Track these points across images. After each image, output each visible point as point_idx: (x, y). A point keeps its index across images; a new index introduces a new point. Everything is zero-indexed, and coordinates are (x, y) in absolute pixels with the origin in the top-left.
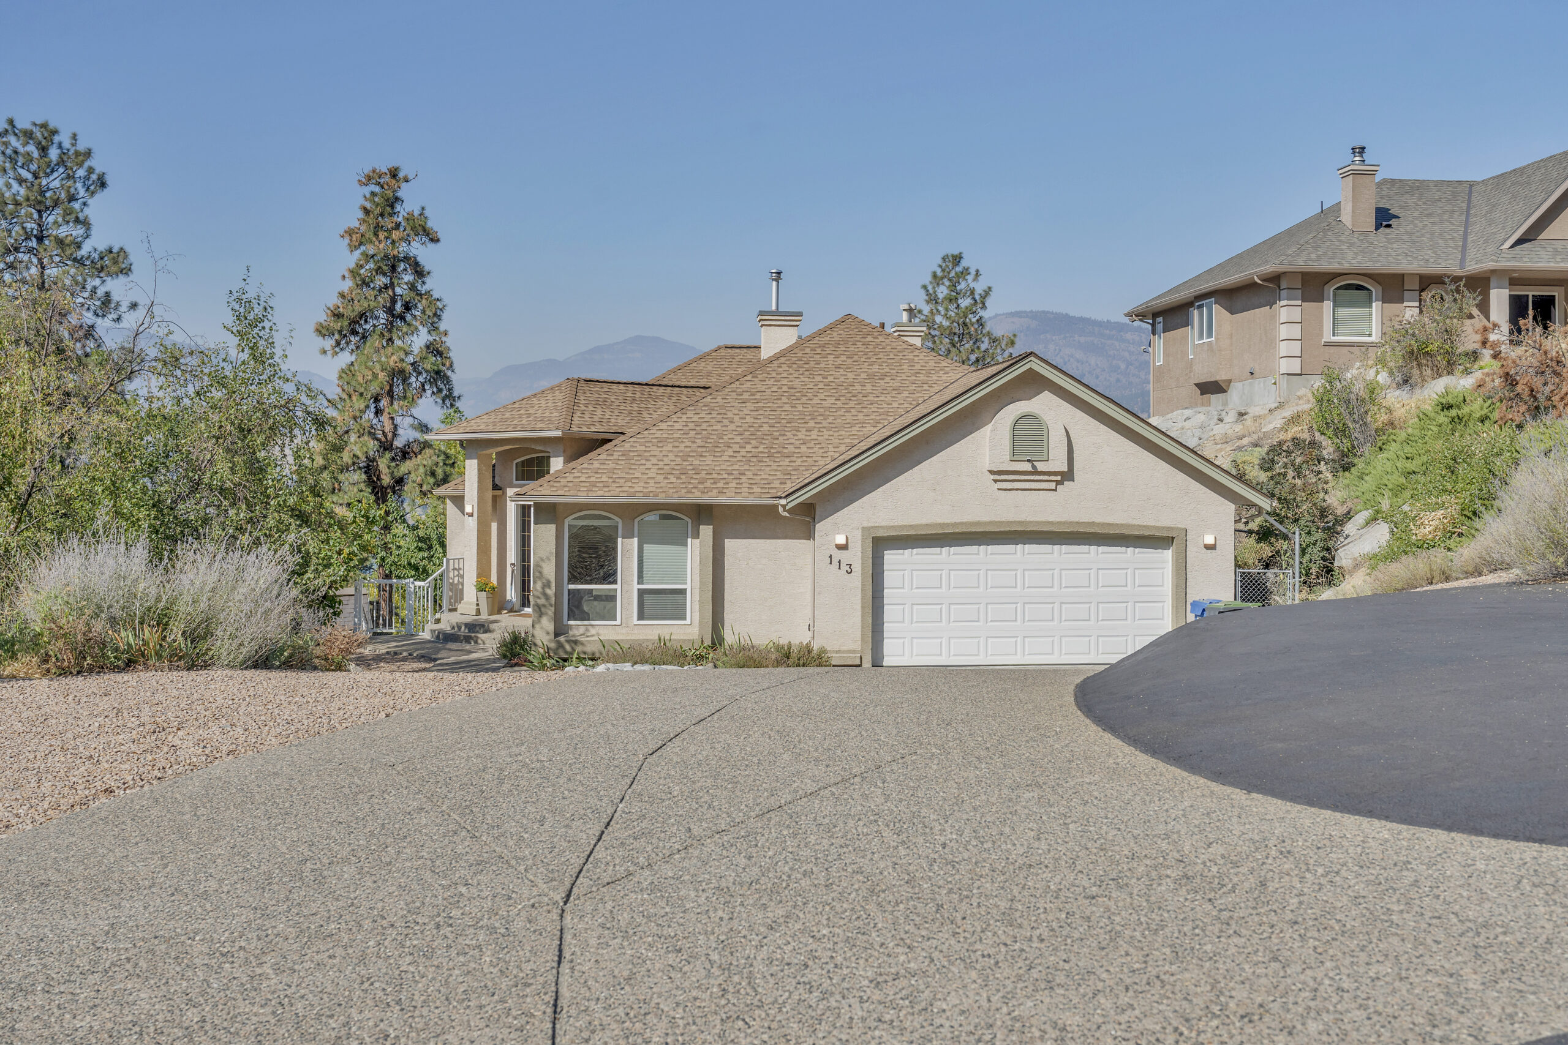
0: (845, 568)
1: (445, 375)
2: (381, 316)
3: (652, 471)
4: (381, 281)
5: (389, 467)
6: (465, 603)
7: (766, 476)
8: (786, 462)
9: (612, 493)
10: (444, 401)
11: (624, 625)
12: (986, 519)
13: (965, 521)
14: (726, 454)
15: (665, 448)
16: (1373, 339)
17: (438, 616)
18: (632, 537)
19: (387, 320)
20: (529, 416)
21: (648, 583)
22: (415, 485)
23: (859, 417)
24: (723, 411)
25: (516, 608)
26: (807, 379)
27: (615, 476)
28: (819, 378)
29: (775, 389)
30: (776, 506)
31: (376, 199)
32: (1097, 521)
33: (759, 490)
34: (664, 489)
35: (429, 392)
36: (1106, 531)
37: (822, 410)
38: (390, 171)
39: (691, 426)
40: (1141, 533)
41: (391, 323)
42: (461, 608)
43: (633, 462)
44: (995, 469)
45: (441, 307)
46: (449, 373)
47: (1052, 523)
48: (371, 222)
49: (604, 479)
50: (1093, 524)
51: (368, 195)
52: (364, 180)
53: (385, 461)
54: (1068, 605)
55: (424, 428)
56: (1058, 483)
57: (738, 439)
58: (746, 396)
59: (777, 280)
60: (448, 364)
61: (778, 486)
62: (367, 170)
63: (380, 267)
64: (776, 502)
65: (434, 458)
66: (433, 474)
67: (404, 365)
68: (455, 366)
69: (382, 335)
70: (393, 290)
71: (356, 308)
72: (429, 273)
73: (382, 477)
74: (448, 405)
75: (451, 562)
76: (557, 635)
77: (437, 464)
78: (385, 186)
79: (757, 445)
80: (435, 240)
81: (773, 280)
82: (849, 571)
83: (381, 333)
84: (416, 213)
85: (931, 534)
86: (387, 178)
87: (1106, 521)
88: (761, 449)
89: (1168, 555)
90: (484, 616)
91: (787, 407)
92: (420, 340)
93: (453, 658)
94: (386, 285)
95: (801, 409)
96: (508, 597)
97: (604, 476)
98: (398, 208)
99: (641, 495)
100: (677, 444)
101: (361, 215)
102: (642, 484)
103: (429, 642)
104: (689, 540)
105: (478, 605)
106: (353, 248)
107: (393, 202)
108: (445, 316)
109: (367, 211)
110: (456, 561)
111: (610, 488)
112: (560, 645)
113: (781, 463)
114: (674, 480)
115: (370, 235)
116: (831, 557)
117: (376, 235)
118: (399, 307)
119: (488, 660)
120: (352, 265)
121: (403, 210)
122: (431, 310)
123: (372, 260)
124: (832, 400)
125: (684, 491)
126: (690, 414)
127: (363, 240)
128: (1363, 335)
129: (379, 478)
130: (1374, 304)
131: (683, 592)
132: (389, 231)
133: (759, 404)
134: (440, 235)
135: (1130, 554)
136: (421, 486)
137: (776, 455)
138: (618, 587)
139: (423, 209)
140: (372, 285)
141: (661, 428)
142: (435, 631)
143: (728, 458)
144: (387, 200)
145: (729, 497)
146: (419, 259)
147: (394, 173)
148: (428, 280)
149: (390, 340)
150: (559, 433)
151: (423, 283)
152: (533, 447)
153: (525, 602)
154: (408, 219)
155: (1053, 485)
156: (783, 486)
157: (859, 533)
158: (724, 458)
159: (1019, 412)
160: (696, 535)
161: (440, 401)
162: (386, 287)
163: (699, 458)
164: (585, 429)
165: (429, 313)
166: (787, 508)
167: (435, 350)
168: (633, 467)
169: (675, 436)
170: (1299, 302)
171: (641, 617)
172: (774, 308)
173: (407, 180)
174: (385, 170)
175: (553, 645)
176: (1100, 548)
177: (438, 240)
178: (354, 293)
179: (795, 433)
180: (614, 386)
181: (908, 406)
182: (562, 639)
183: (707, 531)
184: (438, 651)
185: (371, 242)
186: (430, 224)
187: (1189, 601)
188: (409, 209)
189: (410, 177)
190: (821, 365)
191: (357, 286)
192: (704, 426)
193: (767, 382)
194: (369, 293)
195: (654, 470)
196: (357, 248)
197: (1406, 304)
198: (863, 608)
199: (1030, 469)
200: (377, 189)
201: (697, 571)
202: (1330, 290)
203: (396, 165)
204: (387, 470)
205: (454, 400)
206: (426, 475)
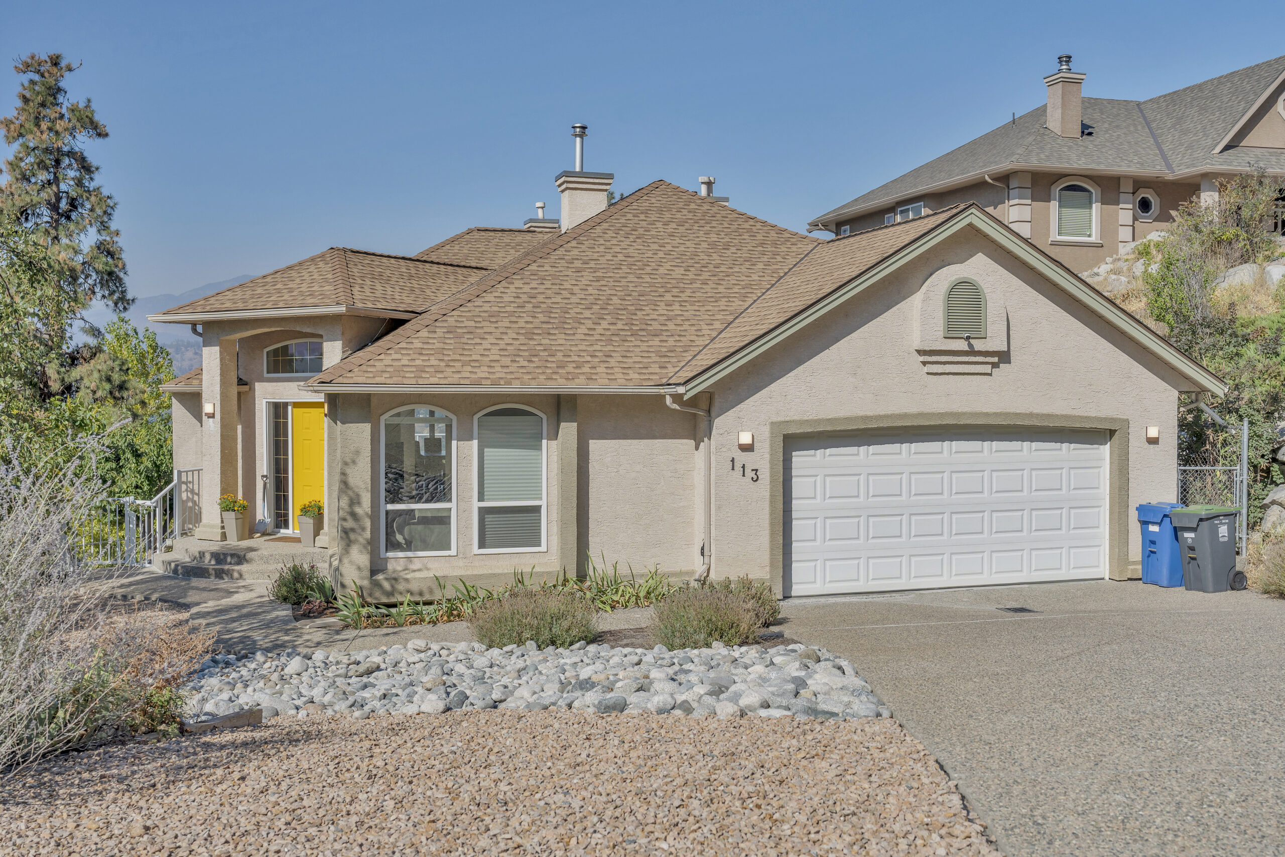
0: (750, 474)
1: (117, 276)
2: (45, 213)
3: (493, 352)
4: (43, 176)
5: (59, 373)
6: (204, 526)
7: (639, 359)
8: (656, 342)
9: (450, 380)
10: (116, 304)
11: (461, 556)
12: (914, 410)
13: (890, 413)
14: (579, 331)
15: (500, 324)
16: (1093, 239)
17: (168, 542)
18: (471, 438)
19: (52, 218)
20: (291, 290)
21: (489, 500)
22: (88, 391)
23: (720, 290)
24: (558, 281)
25: (270, 529)
26: (642, 247)
27: (446, 358)
28: (656, 247)
29: (609, 257)
30: (663, 397)
31: (37, 88)
32: (1035, 411)
33: (637, 376)
34: (516, 375)
35: (99, 295)
36: (1046, 424)
37: (674, 281)
38: (51, 58)
39: (524, 298)
40: (1083, 425)
41: (57, 221)
42: (199, 532)
43: (464, 341)
44: (927, 348)
45: (112, 204)
46: (121, 275)
47: (987, 415)
48: (31, 111)
49: (433, 362)
50: (1031, 415)
51: (26, 84)
52: (21, 66)
53: (54, 366)
54: (999, 514)
55: (95, 332)
56: (995, 365)
57: (587, 314)
58: (578, 264)
59: (582, 136)
60: (120, 265)
61: (658, 370)
62: (25, 57)
63: (42, 161)
64: (662, 391)
65: (110, 363)
66: (109, 379)
67: (74, 263)
68: (128, 267)
69: (47, 232)
70: (58, 186)
71: (17, 203)
72: (97, 169)
73: (50, 383)
74: (121, 308)
75: (183, 475)
76: (373, 572)
77: (112, 369)
78: (46, 75)
79: (614, 321)
80: (102, 135)
81: (576, 136)
82: (755, 478)
83: (46, 230)
84: (82, 105)
85: (852, 430)
86: (48, 66)
87: (1045, 412)
88: (620, 325)
89: (1105, 450)
90: (233, 542)
91: (631, 278)
92: (88, 239)
93: (211, 604)
94: (49, 181)
95: (649, 280)
96: (259, 516)
97: (432, 358)
98: (60, 99)
99: (489, 382)
100: (514, 319)
101: (19, 103)
102: (486, 369)
103: (164, 578)
104: (544, 442)
105: (223, 527)
106: (9, 140)
107: (55, 91)
108: (117, 214)
109: (26, 100)
110: (190, 474)
111: (445, 374)
112: (377, 584)
113: (650, 343)
114: (526, 364)
115: (30, 125)
116: (733, 460)
117: (38, 125)
118: (64, 205)
119: (261, 605)
120: (11, 158)
121: (65, 103)
122: (101, 208)
123: (32, 153)
124: (681, 270)
125: (542, 377)
126: (518, 284)
127: (22, 131)
128: (1084, 235)
129: (46, 385)
130: (1094, 205)
131: (537, 509)
132: (53, 121)
133: (598, 274)
134: (108, 130)
135: (1066, 451)
136: (94, 392)
137: (641, 333)
138: (453, 505)
139: (89, 101)
140: (33, 180)
141: (487, 299)
142: (170, 563)
143: (583, 337)
144: (50, 88)
145: (601, 385)
146: (85, 154)
147: (55, 62)
148: (96, 176)
149: (56, 238)
150: (342, 309)
151: (92, 179)
152: (298, 329)
153: (281, 520)
154: (73, 111)
155: (987, 369)
156: (664, 371)
157: (766, 431)
158: (578, 337)
159: (954, 278)
160: (555, 435)
161: (111, 303)
162: (49, 183)
163: (546, 336)
164: (370, 305)
165: (99, 211)
166: (686, 398)
167: (106, 250)
168: (467, 347)
169: (508, 309)
170: (1029, 202)
171: (482, 545)
172: (578, 169)
173: (70, 69)
174: (44, 57)
175: (366, 583)
176: (1034, 444)
177: (107, 135)
178: (13, 187)
179: (653, 307)
180: (384, 260)
181: (770, 278)
182: (380, 577)
183: (569, 430)
184: (185, 592)
185: (31, 132)
186: (97, 118)
187: (1134, 503)
188: (73, 100)
189: (74, 66)
190: (652, 233)
191: (17, 179)
192: (541, 298)
193: (597, 250)
194: (32, 189)
195: (495, 350)
196: (15, 139)
197: (1121, 206)
198: (772, 524)
199: (966, 348)
200: (36, 77)
201: (554, 482)
202: (1056, 190)
203: (57, 52)
204: (57, 376)
205: (128, 304)
206: (101, 380)
